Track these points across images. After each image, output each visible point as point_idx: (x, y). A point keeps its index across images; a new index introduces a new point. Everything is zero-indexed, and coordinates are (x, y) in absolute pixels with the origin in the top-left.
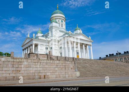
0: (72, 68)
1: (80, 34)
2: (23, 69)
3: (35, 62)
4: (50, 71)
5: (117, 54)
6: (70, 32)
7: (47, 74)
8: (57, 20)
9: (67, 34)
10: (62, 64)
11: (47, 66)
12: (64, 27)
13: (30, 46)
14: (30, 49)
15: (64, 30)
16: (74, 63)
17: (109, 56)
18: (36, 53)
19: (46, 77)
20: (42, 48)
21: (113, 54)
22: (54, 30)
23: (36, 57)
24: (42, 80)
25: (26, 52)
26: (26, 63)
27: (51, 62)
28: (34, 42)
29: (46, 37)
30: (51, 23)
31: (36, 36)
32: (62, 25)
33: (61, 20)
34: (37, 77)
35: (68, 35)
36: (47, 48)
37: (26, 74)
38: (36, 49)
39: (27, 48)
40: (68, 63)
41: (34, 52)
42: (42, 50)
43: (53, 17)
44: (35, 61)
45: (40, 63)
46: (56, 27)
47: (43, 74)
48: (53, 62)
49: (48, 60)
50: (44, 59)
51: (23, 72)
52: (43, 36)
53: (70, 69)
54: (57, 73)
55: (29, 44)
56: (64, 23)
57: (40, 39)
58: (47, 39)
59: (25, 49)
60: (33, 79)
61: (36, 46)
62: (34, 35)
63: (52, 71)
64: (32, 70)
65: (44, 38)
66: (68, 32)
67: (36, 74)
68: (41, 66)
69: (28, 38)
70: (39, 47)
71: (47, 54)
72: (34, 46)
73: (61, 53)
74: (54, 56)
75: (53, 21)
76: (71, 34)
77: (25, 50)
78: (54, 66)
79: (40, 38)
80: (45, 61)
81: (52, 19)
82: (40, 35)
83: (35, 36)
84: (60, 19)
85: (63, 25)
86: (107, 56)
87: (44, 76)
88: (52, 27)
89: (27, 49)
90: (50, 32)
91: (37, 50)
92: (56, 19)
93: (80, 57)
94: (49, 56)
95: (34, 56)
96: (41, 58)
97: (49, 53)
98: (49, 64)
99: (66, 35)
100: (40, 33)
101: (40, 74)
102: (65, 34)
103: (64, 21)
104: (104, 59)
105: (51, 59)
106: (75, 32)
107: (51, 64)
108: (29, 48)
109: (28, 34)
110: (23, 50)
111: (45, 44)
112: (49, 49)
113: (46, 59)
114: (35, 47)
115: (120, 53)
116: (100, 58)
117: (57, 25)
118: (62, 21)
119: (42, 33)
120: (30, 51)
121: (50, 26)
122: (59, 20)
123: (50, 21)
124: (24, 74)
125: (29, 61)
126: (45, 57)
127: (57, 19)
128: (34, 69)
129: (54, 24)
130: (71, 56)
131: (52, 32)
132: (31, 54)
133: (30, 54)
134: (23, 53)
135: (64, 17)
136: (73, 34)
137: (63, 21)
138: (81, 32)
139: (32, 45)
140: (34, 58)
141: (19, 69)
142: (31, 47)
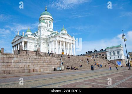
0: (58, 63)
1: (65, 34)
2: (13, 64)
3: (25, 58)
4: (38, 66)
5: (94, 51)
6: (57, 31)
7: (36, 68)
8: (45, 21)
9: (54, 33)
10: (49, 59)
11: (36, 61)
12: (52, 27)
13: (19, 44)
14: (20, 46)
15: (52, 30)
16: (59, 59)
17: (88, 53)
18: (26, 50)
19: (35, 70)
20: (31, 46)
21: (91, 52)
22: (42, 29)
23: (25, 53)
24: (31, 73)
25: (16, 49)
26: (15, 59)
27: (40, 57)
28: (24, 40)
29: (35, 35)
30: (40, 23)
32: (50, 25)
33: (49, 21)
34: (26, 71)
35: (55, 35)
36: (36, 45)
37: (16, 68)
38: (25, 46)
39: (17, 45)
40: (55, 58)
41: (23, 49)
42: (31, 47)
43: (42, 18)
44: (24, 57)
45: (29, 58)
46: (44, 27)
47: (32, 68)
48: (41, 58)
49: (37, 56)
50: (33, 55)
51: (13, 67)
52: (32, 35)
53: (56, 64)
54: (45, 67)
55: (19, 42)
56: (52, 23)
57: (30, 37)
58: (36, 37)
59: (15, 46)
60: (23, 73)
61: (26, 43)
62: (23, 33)
63: (40, 66)
64: (21, 65)
65: (33, 37)
66: (55, 32)
67: (26, 68)
68: (30, 61)
69: (17, 36)
70: (28, 44)
71: (36, 51)
72: (23, 43)
73: (48, 50)
74: (42, 53)
75: (42, 21)
76: (58, 33)
77: (15, 47)
78: (43, 62)
79: (29, 36)
80: (34, 57)
81: (41, 19)
82: (29, 33)
83: (25, 34)
84: (48, 19)
85: (51, 25)
86: (87, 53)
87: (33, 70)
88: (40, 27)
89: (16, 46)
90: (38, 31)
91: (27, 47)
92: (44, 19)
93: (65, 54)
94: (38, 53)
95: (24, 53)
96: (30, 54)
97: (38, 50)
98: (37, 59)
99: (53, 35)
100: (30, 32)
101: (29, 68)
102: (52, 33)
104: (84, 55)
105: (39, 55)
106: (61, 32)
107: (40, 60)
108: (19, 45)
110: (13, 47)
111: (34, 42)
112: (38, 47)
113: (35, 55)
114: (24, 44)
115: (96, 51)
116: (81, 54)
117: (46, 25)
119: (31, 32)
120: (20, 48)
121: (39, 25)
122: (47, 20)
123: (40, 21)
124: (14, 68)
125: (19, 56)
126: (34, 54)
127: (46, 19)
128: (24, 64)
129: (42, 24)
130: (57, 53)
131: (40, 31)
132: (20, 51)
133: (19, 50)
134: (13, 50)
135: (52, 18)
136: (59, 34)
137: (51, 22)
138: (67, 33)
139: (22, 42)
140: (23, 54)
141: (9, 64)
142: (21, 44)
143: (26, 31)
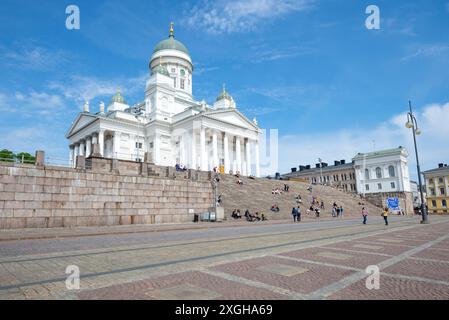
0: (205, 199)
1: (229, 111)
2: (71, 198)
3: (107, 182)
4: (147, 206)
5: (318, 165)
6: (203, 102)
7: (140, 212)
8: (169, 68)
9: (194, 107)
10: (180, 187)
11: (139, 193)
12: (189, 88)
13: (90, 138)
14: (92, 145)
15: (188, 98)
16: (210, 185)
17: (298, 169)
18: (109, 157)
19: (136, 219)
20: (126, 144)
21: (308, 167)
22: (158, 95)
23: (108, 166)
24: (126, 227)
25: (81, 154)
26: (79, 183)
27: (151, 181)
28: (104, 127)
29: (138, 113)
30: (152, 74)
31: (110, 109)
32: (182, 81)
33: (179, 69)
34: (111, 219)
35: (197, 113)
36: (140, 144)
37: (81, 213)
38: (108, 147)
39: (84, 141)
40: (196, 184)
41: (102, 153)
42: (125, 148)
43: (158, 58)
44: (105, 178)
45: (121, 183)
46: (165, 87)
47: (129, 213)
48: (156, 182)
49: (143, 176)
50: (131, 172)
51: (74, 206)
52: (127, 111)
53: (200, 201)
54: (166, 211)
55: (88, 132)
56: (188, 77)
57: (121, 119)
58: (140, 118)
59: (78, 144)
60: (102, 225)
61: (109, 136)
62: (102, 105)
63: (152, 206)
64: (96, 201)
65: (131, 117)
66: (198, 103)
67: (109, 213)
68: (122, 191)
69: (83, 114)
70: (117, 140)
71: (139, 162)
72: (101, 137)
73: (178, 160)
74: (159, 167)
75: (158, 68)
76: (206, 109)
77: (76, 148)
78: (160, 194)
79: (118, 115)
80: (134, 178)
81: (156, 62)
82: (119, 106)
83: (106, 108)
84: (177, 64)
85: (186, 82)
86: (294, 170)
87: (132, 217)
88: (154, 86)
89: (82, 146)
90: (147, 100)
91: (112, 148)
92: (165, 64)
94: (145, 167)
95: (103, 165)
96: (123, 170)
97: (146, 159)
98: (144, 187)
99: (194, 112)
100: (121, 102)
101: (120, 213)
102: (191, 108)
103: (190, 72)
104: (288, 178)
105: (150, 172)
106: (217, 105)
107: (151, 188)
108: (88, 143)
109: (84, 102)
110: (72, 147)
111: (134, 133)
112: (145, 148)
113: (137, 173)
114: (105, 140)
115: (324, 165)
116: (277, 174)
117: (169, 81)
118: (182, 72)
119: (125, 103)
120: (92, 152)
121: (149, 83)
122: (174, 67)
123: (151, 68)
124: (75, 211)
125: (90, 176)
126: (133, 169)
127: (170, 63)
128: (104, 199)
129: (160, 79)
130: (205, 168)
131: (153, 100)
132: (93, 160)
133: (90, 157)
134: (71, 156)
135: (189, 59)
136: (211, 110)
137: (186, 72)
138: (234, 106)
139: (96, 134)
140: (102, 170)
141: (61, 198)
142: (94, 140)
143: (109, 101)
